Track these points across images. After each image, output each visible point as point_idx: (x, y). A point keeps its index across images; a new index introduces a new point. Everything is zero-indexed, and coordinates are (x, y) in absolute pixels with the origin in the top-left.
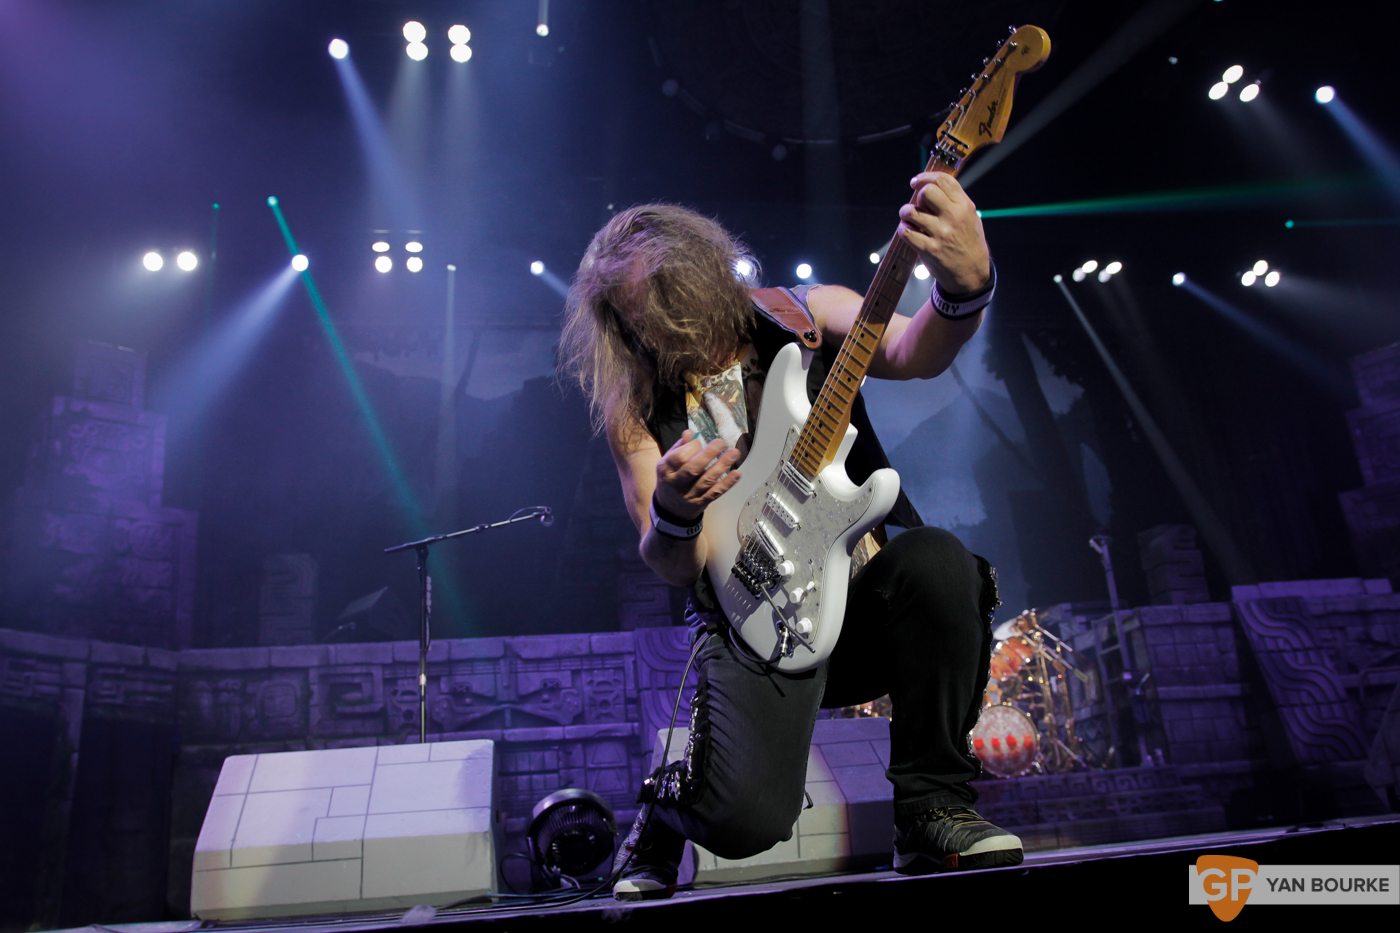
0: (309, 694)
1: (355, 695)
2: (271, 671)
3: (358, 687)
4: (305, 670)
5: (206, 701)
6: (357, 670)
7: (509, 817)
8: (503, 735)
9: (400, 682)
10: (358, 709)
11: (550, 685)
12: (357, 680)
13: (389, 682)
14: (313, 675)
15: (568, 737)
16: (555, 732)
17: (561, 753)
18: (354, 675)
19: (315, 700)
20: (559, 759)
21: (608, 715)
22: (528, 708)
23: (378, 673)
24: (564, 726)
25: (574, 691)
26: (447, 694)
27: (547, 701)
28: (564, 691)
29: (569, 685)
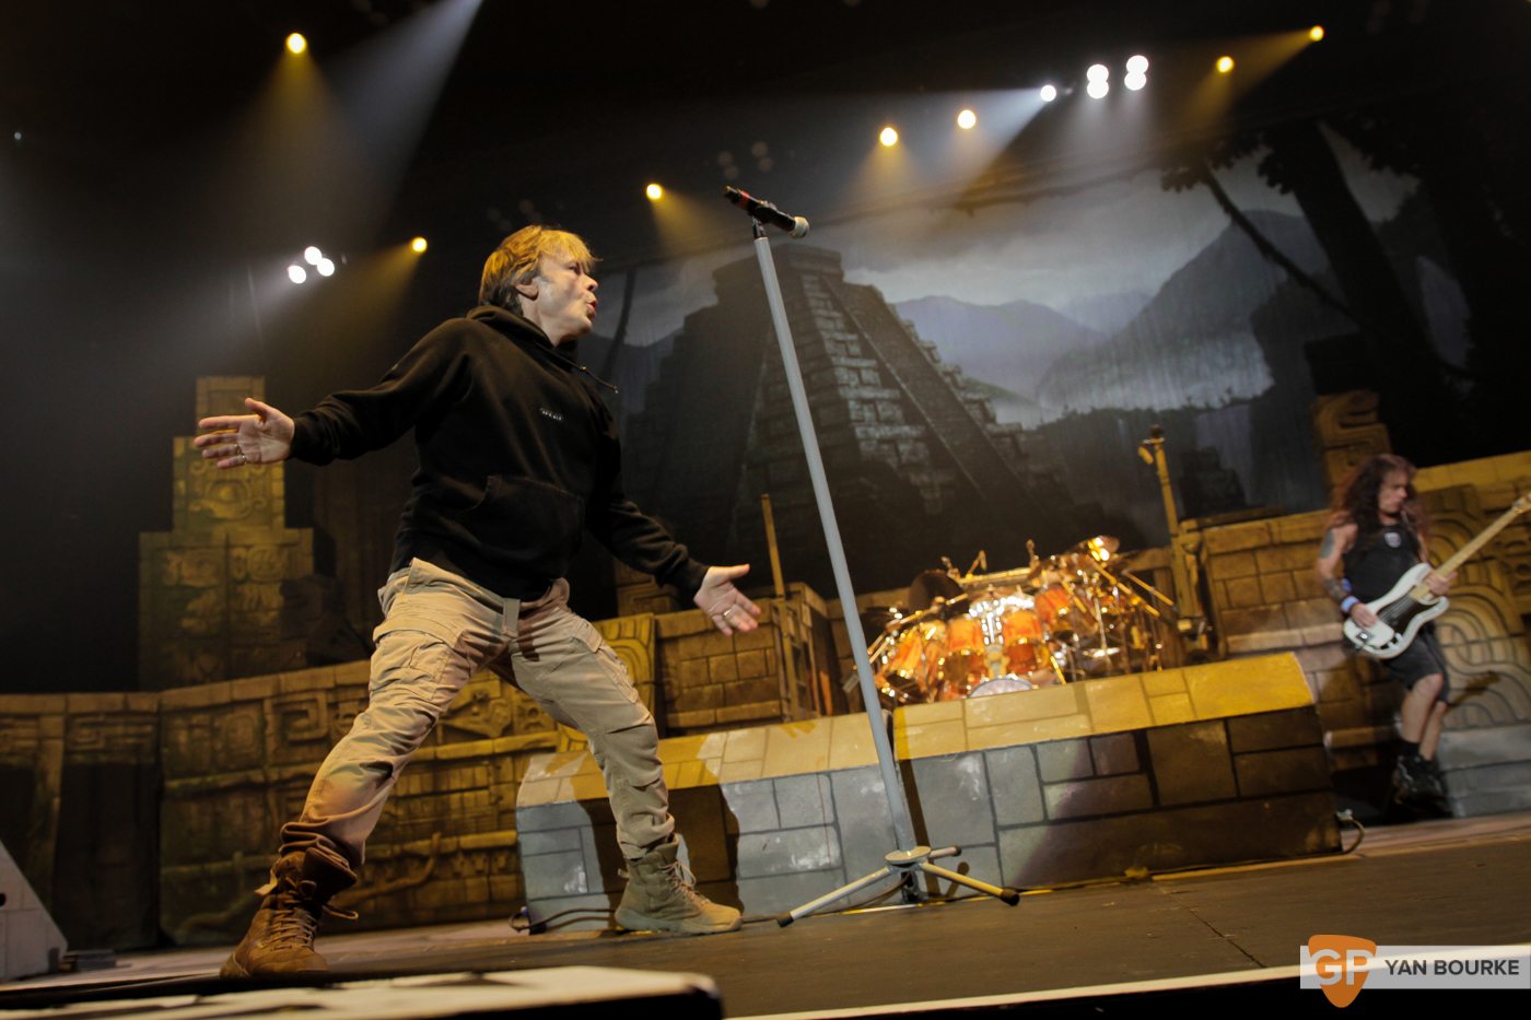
0: (264, 724)
1: (302, 722)
2: (234, 704)
3: (304, 714)
4: (259, 701)
5: (183, 737)
6: (304, 697)
7: (443, 837)
8: (435, 753)
9: (341, 706)
10: (307, 735)
11: (479, 697)
12: (304, 707)
13: (333, 706)
14: (268, 705)
15: (498, 750)
16: (484, 747)
17: (491, 768)
18: (301, 702)
19: (270, 729)
20: (489, 775)
21: (537, 724)
22: (458, 722)
23: (322, 698)
24: (494, 738)
25: (503, 701)
27: (475, 714)
28: (493, 702)
29: (497, 694)
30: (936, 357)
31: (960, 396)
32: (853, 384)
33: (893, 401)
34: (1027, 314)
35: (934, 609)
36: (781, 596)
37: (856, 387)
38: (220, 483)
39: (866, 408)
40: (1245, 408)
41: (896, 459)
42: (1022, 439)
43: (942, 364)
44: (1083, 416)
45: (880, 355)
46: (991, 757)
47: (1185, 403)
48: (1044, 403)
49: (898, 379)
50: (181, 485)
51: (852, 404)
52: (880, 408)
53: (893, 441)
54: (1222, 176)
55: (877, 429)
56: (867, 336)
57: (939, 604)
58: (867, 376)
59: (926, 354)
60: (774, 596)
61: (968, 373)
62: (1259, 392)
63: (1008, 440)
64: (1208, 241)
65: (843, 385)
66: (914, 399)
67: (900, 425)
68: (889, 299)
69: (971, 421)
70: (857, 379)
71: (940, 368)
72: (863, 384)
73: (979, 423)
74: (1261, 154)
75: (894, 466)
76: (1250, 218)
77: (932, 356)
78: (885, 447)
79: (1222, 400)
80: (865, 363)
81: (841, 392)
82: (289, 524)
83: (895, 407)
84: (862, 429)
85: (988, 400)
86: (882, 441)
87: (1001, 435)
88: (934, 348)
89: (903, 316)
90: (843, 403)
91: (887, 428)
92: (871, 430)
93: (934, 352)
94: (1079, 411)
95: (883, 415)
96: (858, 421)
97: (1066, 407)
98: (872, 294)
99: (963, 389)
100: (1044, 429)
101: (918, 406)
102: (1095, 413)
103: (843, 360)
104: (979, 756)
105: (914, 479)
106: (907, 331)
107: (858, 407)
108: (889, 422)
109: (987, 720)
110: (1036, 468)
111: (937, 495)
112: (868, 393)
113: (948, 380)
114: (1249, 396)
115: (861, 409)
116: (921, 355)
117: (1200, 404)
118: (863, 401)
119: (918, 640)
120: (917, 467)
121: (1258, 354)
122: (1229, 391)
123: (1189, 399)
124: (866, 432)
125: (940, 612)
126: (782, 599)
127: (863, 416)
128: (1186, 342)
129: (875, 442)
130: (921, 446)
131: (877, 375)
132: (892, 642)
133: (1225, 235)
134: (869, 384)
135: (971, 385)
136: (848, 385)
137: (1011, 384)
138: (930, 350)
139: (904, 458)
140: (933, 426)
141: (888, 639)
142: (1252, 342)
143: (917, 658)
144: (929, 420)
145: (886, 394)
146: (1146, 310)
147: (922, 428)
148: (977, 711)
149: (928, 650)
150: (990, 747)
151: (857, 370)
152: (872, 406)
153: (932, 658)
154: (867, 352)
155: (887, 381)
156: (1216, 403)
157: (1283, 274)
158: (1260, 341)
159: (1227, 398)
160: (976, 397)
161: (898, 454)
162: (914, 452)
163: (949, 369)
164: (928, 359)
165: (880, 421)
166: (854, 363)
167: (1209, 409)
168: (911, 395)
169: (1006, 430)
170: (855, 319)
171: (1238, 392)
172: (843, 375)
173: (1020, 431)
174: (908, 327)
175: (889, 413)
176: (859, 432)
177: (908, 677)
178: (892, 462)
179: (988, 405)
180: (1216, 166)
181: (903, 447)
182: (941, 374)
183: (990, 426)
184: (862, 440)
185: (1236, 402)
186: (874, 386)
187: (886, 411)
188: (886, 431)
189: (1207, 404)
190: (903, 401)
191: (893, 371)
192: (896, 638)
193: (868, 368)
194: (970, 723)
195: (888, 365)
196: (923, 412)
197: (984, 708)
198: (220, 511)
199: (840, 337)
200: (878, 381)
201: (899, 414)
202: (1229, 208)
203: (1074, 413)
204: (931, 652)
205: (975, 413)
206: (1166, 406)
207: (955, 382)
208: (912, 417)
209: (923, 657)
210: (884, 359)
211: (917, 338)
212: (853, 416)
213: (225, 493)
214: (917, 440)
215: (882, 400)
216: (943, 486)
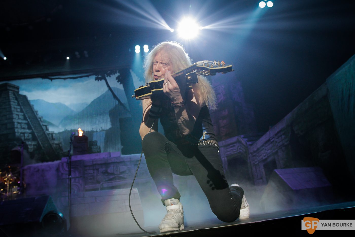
30: (37, 114)
31: (41, 124)
33: (26, 123)
34: (60, 106)
37: (18, 119)
40: (105, 132)
42: (54, 135)
44: (69, 131)
47: (92, 130)
48: (60, 127)
49: (28, 118)
51: (15, 123)
53: (24, 133)
54: (108, 78)
55: (21, 130)
56: (22, 107)
58: (20, 117)
61: (44, 118)
62: (108, 129)
63: (51, 135)
64: (103, 93)
65: (14, 118)
67: (26, 129)
68: (29, 99)
69: (43, 130)
70: (18, 117)
71: (38, 116)
73: (45, 131)
74: (118, 74)
76: (112, 89)
77: (36, 113)
78: (22, 135)
79: (100, 130)
81: (13, 120)
83: (26, 125)
85: (48, 125)
86: (21, 133)
87: (49, 134)
89: (32, 103)
92: (19, 130)
94: (68, 130)
96: (16, 128)
97: (65, 128)
98: (25, 97)
99: (42, 122)
100: (60, 133)
101: (31, 125)
102: (71, 130)
103: (15, 113)
105: (27, 143)
106: (31, 107)
108: (24, 128)
110: (56, 142)
111: (32, 147)
112: (20, 121)
113: (39, 120)
114: (106, 129)
115: (18, 125)
116: (34, 113)
117: (95, 130)
118: (18, 123)
120: (28, 140)
121: (109, 120)
122: (102, 128)
123: (93, 129)
127: (18, 127)
128: (94, 115)
129: (19, 133)
130: (30, 135)
131: (23, 117)
133: (106, 92)
135: (45, 121)
136: (16, 119)
137: (53, 122)
138: (36, 112)
139: (26, 137)
142: (108, 117)
144: (33, 129)
145: (24, 122)
146: (86, 107)
147: (31, 131)
151: (18, 115)
152: (20, 124)
154: (22, 111)
155: (25, 118)
156: (98, 130)
157: (117, 102)
158: (110, 117)
159: (101, 129)
160: (45, 124)
161: (24, 136)
162: (28, 136)
163: (40, 117)
165: (22, 128)
166: (18, 113)
167: (97, 132)
168: (30, 123)
169: (51, 133)
170: (20, 103)
171: (103, 128)
172: (15, 116)
173: (54, 133)
175: (24, 126)
176: (16, 130)
178: (23, 138)
179: (47, 127)
180: (107, 76)
181: (26, 135)
182: (38, 118)
183: (47, 132)
184: (16, 132)
185: (103, 130)
186: (22, 119)
187: (23, 126)
188: (23, 131)
189: (96, 130)
190: (28, 124)
191: (27, 116)
193: (21, 115)
196: (32, 127)
199: (16, 107)
201: (26, 127)
202: (108, 86)
203: (67, 130)
205: (44, 128)
206: (87, 130)
207: (41, 120)
208: (29, 128)
210: (25, 113)
211: (34, 109)
212: (15, 126)
214: (30, 133)
215: (23, 123)
216: (34, 145)
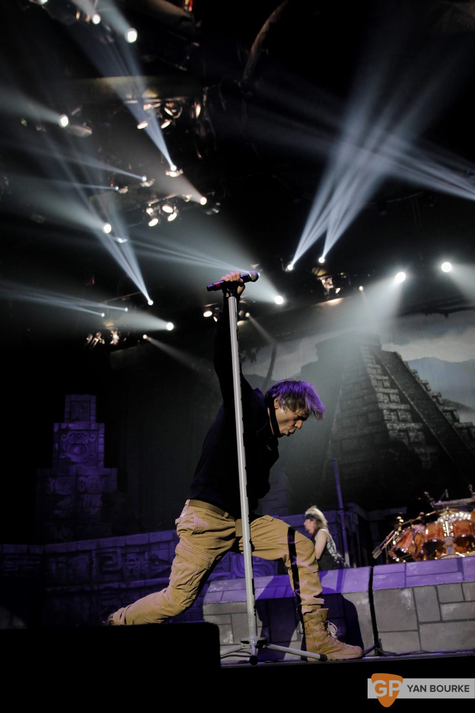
0: (92, 563)
1: (110, 562)
2: (78, 553)
3: (111, 558)
4: (89, 552)
5: (54, 567)
6: (110, 550)
9: (128, 555)
10: (111, 569)
12: (111, 555)
13: (124, 555)
14: (94, 553)
18: (109, 553)
19: (94, 565)
23: (119, 551)
26: (147, 560)
30: (429, 389)
31: (440, 408)
32: (386, 401)
33: (406, 410)
35: (419, 518)
36: (341, 509)
37: (387, 403)
38: (75, 445)
39: (392, 414)
41: (407, 440)
42: (473, 430)
43: (431, 392)
45: (400, 387)
46: (416, 590)
49: (409, 399)
50: (57, 445)
51: (385, 411)
52: (399, 414)
53: (406, 431)
55: (398, 425)
56: (393, 377)
57: (421, 515)
58: (393, 397)
59: (423, 387)
60: (338, 509)
61: (445, 397)
63: (465, 431)
65: (381, 402)
66: (417, 410)
67: (410, 423)
68: (405, 358)
69: (446, 421)
70: (388, 399)
71: (430, 394)
72: (391, 401)
73: (450, 423)
75: (406, 443)
77: (427, 388)
78: (402, 434)
80: (392, 391)
81: (380, 405)
82: (106, 466)
83: (407, 413)
84: (390, 424)
85: (455, 411)
86: (400, 431)
87: (461, 429)
88: (428, 384)
89: (412, 368)
90: (381, 411)
91: (403, 424)
92: (395, 425)
93: (427, 386)
95: (401, 418)
96: (388, 420)
98: (396, 356)
99: (442, 405)
101: (420, 413)
103: (381, 390)
104: (411, 589)
105: (416, 450)
106: (414, 375)
107: (388, 413)
108: (404, 421)
109: (416, 573)
111: (429, 459)
112: (393, 406)
113: (434, 400)
115: (390, 414)
116: (421, 387)
118: (391, 410)
119: (411, 533)
120: (418, 444)
124: (392, 426)
125: (422, 519)
126: (342, 511)
127: (391, 418)
129: (397, 431)
130: (420, 433)
131: (398, 397)
132: (398, 534)
134: (394, 402)
135: (446, 403)
136: (383, 402)
137: (466, 403)
138: (425, 385)
139: (412, 440)
140: (427, 423)
141: (396, 533)
143: (410, 543)
144: (425, 420)
145: (403, 407)
147: (421, 424)
148: (411, 569)
149: (416, 538)
150: (416, 586)
151: (388, 394)
152: (395, 413)
153: (418, 543)
154: (393, 386)
155: (403, 400)
160: (449, 409)
161: (409, 438)
162: (417, 437)
163: (435, 394)
164: (425, 389)
165: (400, 420)
166: (386, 391)
168: (415, 408)
169: (464, 426)
170: (387, 369)
172: (381, 397)
173: (472, 427)
174: (414, 373)
175: (404, 416)
176: (389, 426)
177: (405, 552)
178: (405, 441)
179: (455, 413)
181: (411, 434)
182: (431, 397)
183: (456, 424)
184: (390, 430)
186: (397, 402)
187: (402, 415)
188: (403, 426)
190: (411, 411)
191: (406, 395)
192: (400, 532)
193: (393, 394)
194: (408, 574)
195: (404, 392)
196: (422, 416)
197: (415, 567)
198: (74, 459)
199: (379, 378)
200: (399, 400)
201: (409, 417)
204: (417, 540)
205: (448, 417)
207: (438, 401)
208: (416, 419)
209: (413, 542)
210: (401, 389)
211: (419, 379)
212: (386, 418)
213: (76, 450)
214: (418, 430)
215: (400, 410)
216: (431, 454)
